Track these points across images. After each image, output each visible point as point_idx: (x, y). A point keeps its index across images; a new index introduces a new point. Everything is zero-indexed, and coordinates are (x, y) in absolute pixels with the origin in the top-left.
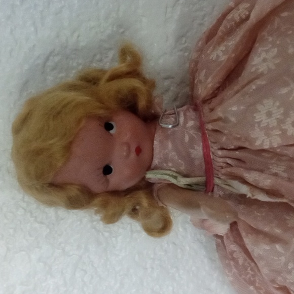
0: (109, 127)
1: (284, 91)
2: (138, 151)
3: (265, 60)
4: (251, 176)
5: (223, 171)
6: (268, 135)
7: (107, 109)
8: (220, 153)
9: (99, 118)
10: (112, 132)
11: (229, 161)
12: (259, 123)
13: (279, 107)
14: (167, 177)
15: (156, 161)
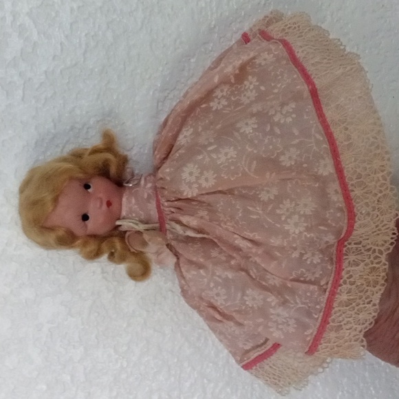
0: (87, 187)
1: (200, 157)
2: (109, 204)
3: (185, 137)
4: (185, 219)
5: (168, 217)
6: (190, 187)
7: (86, 173)
8: (166, 204)
9: (80, 180)
10: (89, 190)
11: (173, 210)
12: (185, 180)
13: (197, 169)
14: (131, 224)
15: (124, 213)
